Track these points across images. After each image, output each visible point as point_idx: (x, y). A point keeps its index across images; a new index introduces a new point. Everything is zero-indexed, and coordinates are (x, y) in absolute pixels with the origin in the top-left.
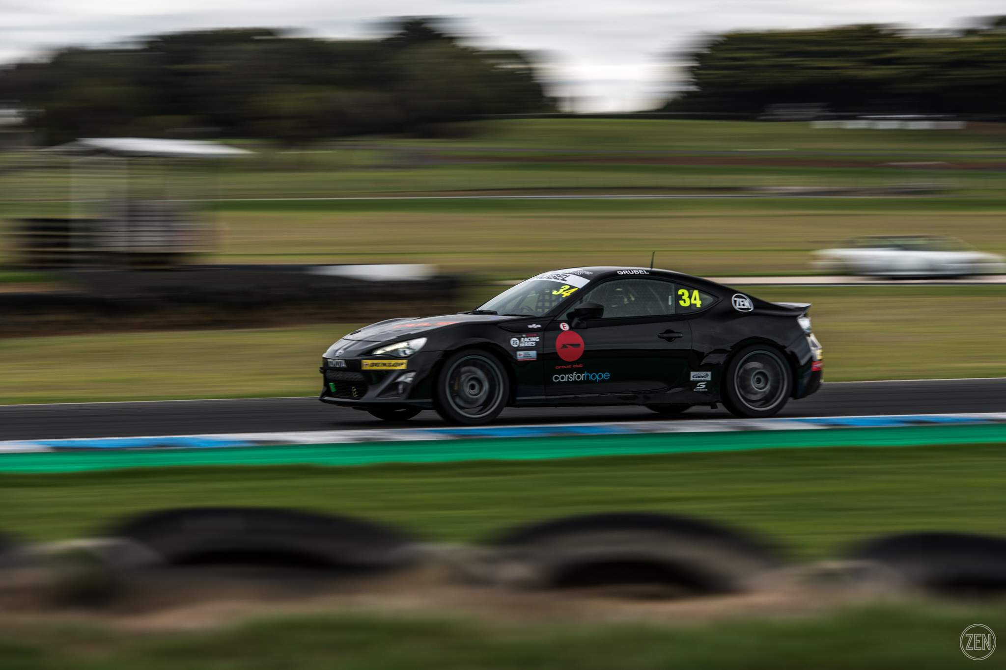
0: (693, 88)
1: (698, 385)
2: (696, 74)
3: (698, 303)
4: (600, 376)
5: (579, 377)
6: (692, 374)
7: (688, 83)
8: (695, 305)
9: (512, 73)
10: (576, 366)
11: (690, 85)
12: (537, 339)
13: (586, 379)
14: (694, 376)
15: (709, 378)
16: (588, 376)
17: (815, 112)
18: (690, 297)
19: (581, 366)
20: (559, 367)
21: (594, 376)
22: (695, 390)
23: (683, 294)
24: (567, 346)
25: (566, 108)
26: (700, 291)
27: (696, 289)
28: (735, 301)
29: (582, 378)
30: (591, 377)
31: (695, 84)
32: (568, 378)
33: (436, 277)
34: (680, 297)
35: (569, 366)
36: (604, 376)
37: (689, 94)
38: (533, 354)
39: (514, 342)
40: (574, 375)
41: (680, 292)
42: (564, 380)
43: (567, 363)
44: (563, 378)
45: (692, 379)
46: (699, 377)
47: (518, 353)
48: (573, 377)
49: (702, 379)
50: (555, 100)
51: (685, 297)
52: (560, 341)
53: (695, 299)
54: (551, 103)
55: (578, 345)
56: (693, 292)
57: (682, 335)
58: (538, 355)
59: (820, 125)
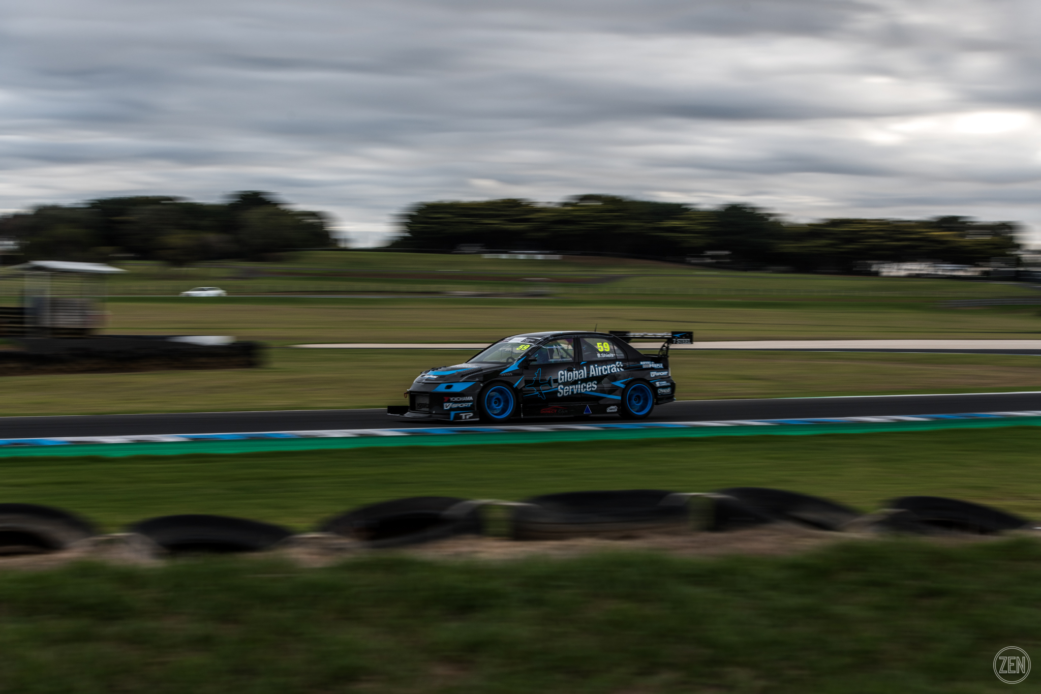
0: (407, 235)
2: (409, 226)
7: (405, 232)
9: (311, 225)
11: (405, 233)
17: (477, 249)
25: (342, 245)
31: (409, 232)
33: (234, 344)
37: (405, 238)
50: (336, 240)
54: (334, 242)
59: (487, 256)
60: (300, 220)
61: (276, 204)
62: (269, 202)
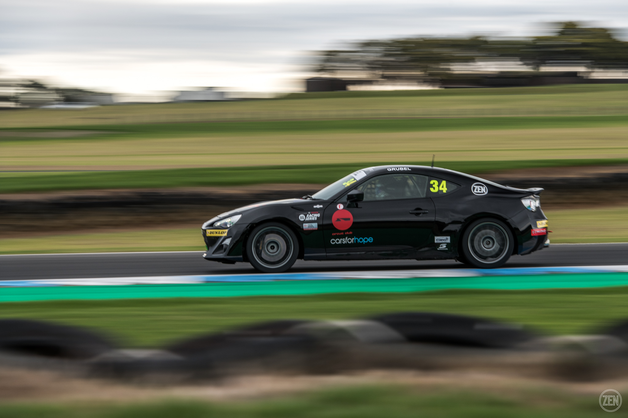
1: (440, 246)
3: (445, 190)
4: (366, 240)
5: (350, 241)
6: (436, 238)
8: (442, 191)
10: (348, 233)
12: (319, 215)
13: (355, 242)
14: (437, 239)
15: (449, 241)
16: (357, 240)
18: (439, 186)
19: (351, 233)
20: (335, 234)
21: (361, 240)
22: (438, 249)
23: (434, 183)
24: (341, 220)
26: (447, 181)
27: (444, 180)
28: (474, 188)
29: (352, 240)
30: (359, 241)
32: (342, 241)
34: (431, 186)
35: (342, 233)
36: (369, 240)
38: (315, 226)
39: (302, 217)
40: (346, 239)
41: (432, 182)
42: (339, 242)
43: (340, 231)
44: (338, 241)
45: (436, 242)
46: (441, 240)
47: (304, 224)
48: (345, 241)
49: (444, 242)
51: (436, 186)
52: (335, 217)
53: (443, 187)
55: (349, 219)
56: (441, 182)
57: (428, 212)
58: (318, 225)
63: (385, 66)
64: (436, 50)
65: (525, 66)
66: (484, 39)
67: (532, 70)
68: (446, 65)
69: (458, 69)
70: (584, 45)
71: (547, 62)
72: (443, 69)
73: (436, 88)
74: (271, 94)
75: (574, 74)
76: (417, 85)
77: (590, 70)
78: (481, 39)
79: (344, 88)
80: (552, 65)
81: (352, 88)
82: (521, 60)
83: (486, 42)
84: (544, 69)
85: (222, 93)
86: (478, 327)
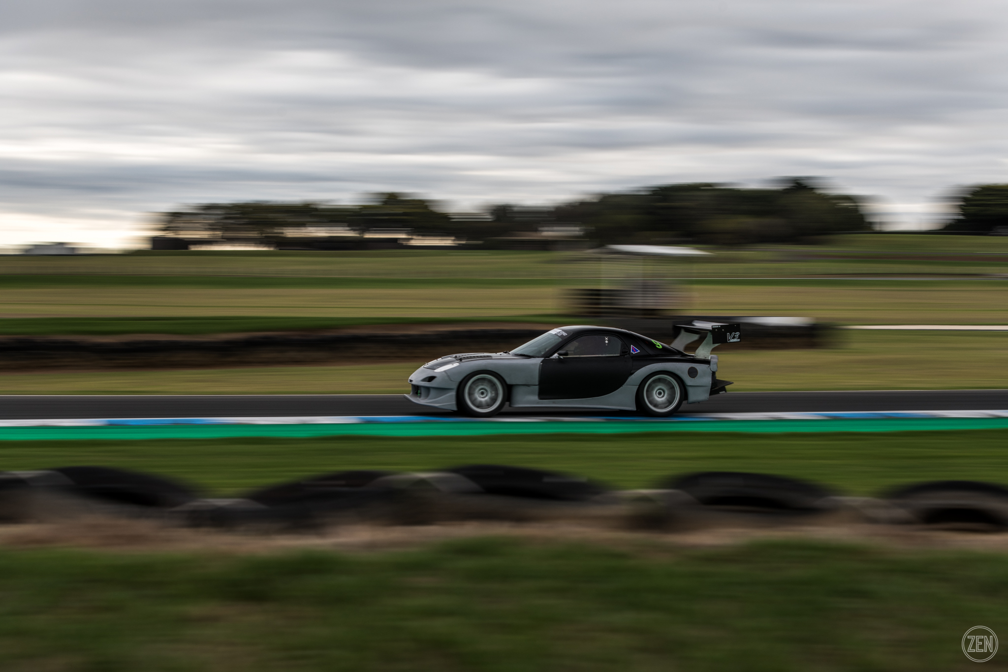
2: (963, 209)
9: (847, 208)
11: (960, 215)
25: (877, 228)
31: (963, 215)
37: (959, 220)
50: (871, 223)
54: (869, 225)
60: (835, 204)
61: (812, 189)
62: (806, 186)
63: (225, 228)
64: (271, 215)
65: (352, 232)
66: (314, 207)
67: (358, 235)
68: (281, 230)
69: (291, 233)
70: (405, 214)
71: (371, 229)
72: (277, 233)
73: (272, 249)
74: (119, 250)
75: (396, 240)
76: (254, 246)
77: (410, 237)
78: (313, 206)
79: (187, 248)
80: (376, 232)
81: (194, 248)
82: (348, 226)
83: (316, 210)
84: (368, 236)
85: (73, 249)
86: (546, 480)
